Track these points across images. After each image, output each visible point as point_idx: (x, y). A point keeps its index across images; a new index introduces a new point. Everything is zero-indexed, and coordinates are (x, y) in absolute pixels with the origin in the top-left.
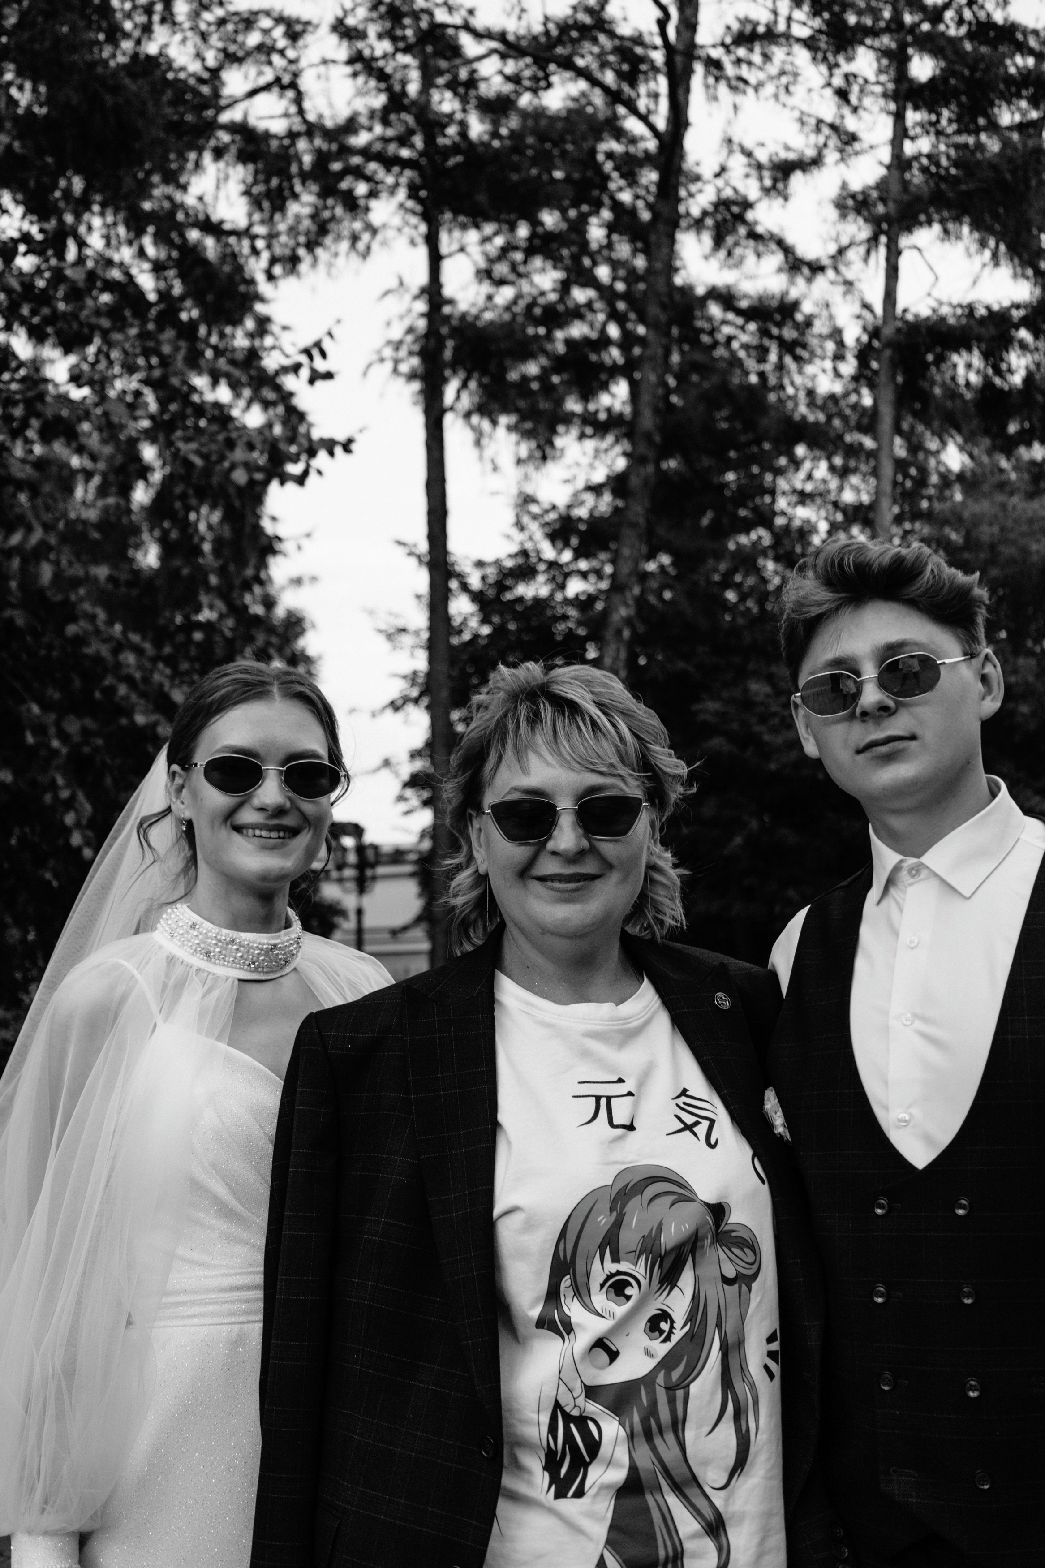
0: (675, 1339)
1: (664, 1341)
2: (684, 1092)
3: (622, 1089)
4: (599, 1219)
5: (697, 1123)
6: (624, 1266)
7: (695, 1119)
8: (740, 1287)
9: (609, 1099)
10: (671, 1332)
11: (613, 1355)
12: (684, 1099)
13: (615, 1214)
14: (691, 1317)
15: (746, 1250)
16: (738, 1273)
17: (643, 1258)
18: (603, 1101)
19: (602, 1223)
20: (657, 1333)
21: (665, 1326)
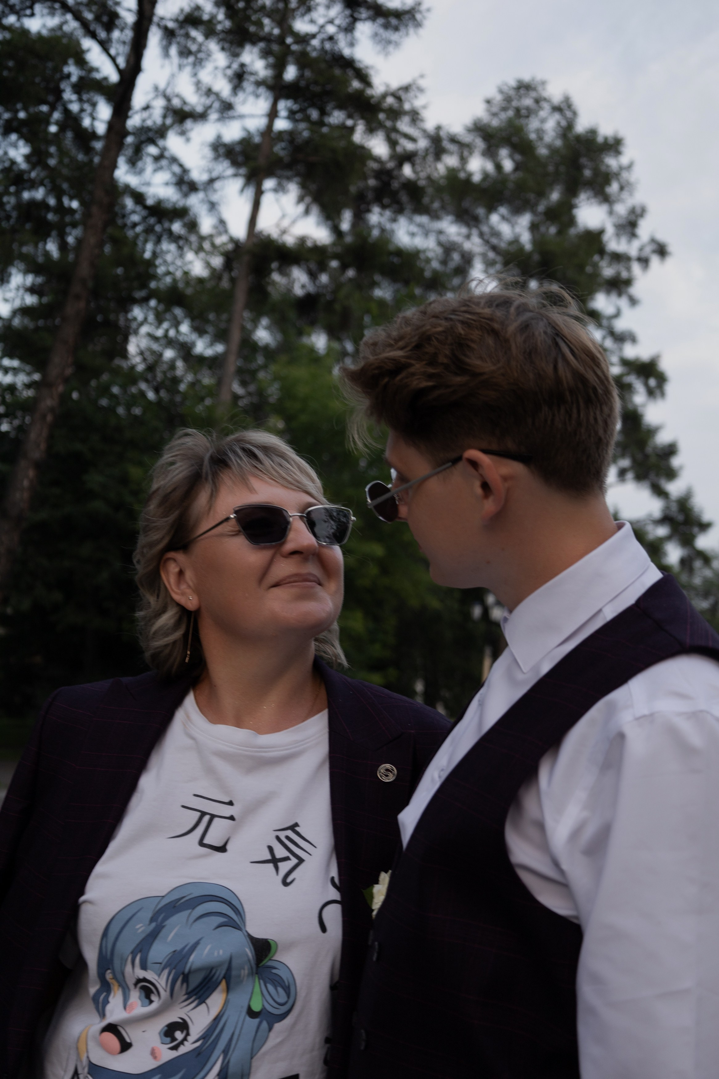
0: (183, 1050)
1: (172, 1049)
2: (293, 828)
3: (227, 811)
4: (138, 927)
5: (287, 859)
6: (150, 975)
7: (285, 853)
8: (260, 1023)
9: (213, 816)
10: (182, 1043)
11: (125, 1046)
12: (290, 833)
13: (154, 925)
14: (205, 1037)
15: (280, 989)
16: (264, 1008)
17: (166, 972)
18: (207, 818)
19: (140, 931)
20: (168, 1039)
21: (179, 1035)
